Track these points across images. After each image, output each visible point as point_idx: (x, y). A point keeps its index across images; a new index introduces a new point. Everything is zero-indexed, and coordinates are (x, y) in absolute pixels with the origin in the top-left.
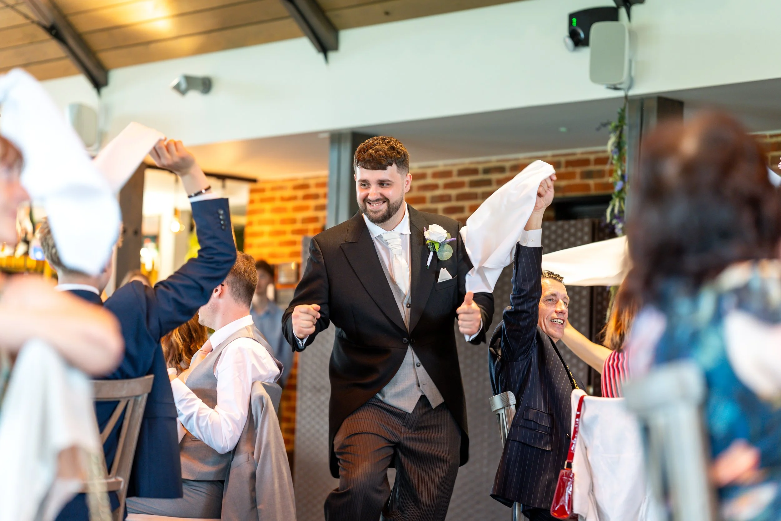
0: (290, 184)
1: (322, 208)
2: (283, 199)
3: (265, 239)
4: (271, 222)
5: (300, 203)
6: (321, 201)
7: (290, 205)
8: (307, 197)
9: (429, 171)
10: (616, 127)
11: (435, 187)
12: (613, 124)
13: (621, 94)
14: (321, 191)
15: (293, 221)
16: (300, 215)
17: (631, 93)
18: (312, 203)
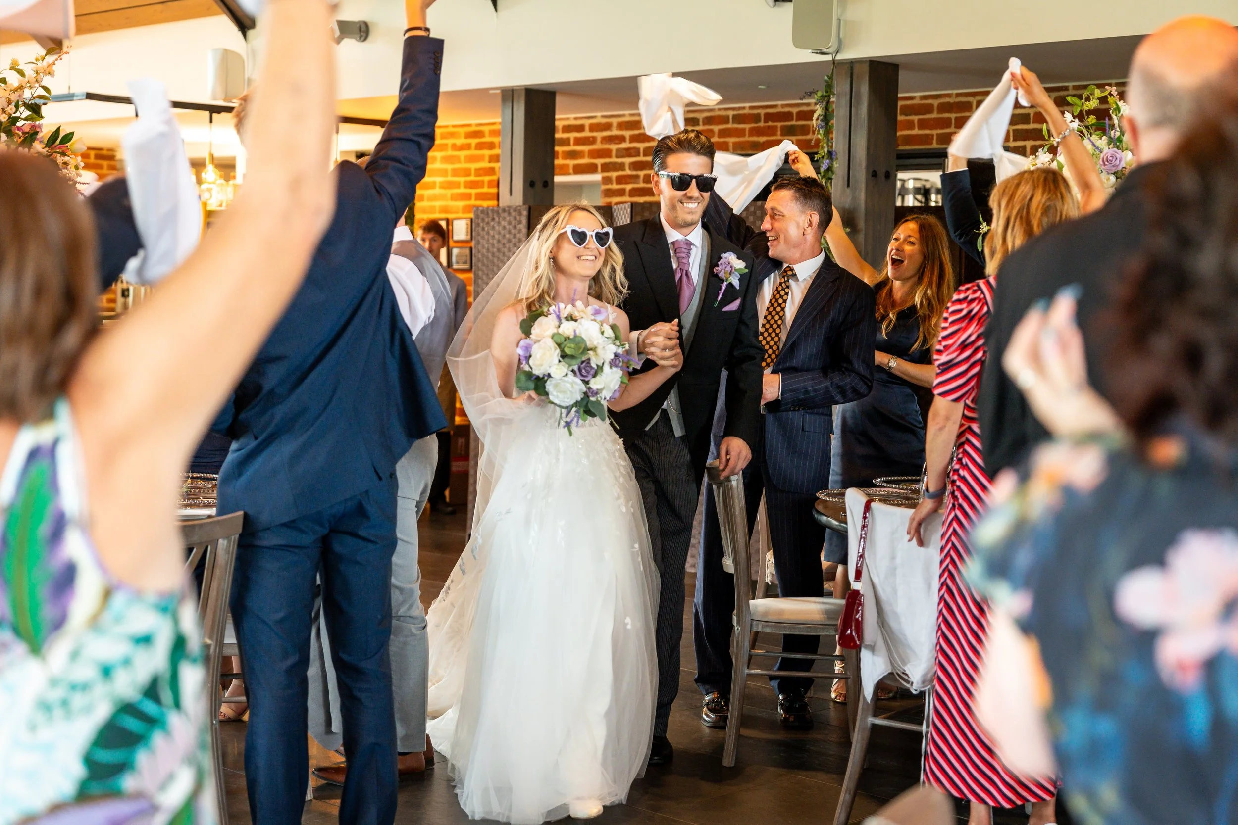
0: (462, 130)
1: (495, 159)
2: (455, 147)
3: (437, 191)
4: (444, 173)
5: (473, 152)
6: (496, 151)
7: (463, 154)
8: (480, 146)
9: (615, 121)
10: (823, 97)
11: (622, 139)
12: (819, 94)
13: (829, 58)
14: (496, 140)
15: (467, 173)
16: (474, 166)
17: (839, 57)
18: (487, 153)
